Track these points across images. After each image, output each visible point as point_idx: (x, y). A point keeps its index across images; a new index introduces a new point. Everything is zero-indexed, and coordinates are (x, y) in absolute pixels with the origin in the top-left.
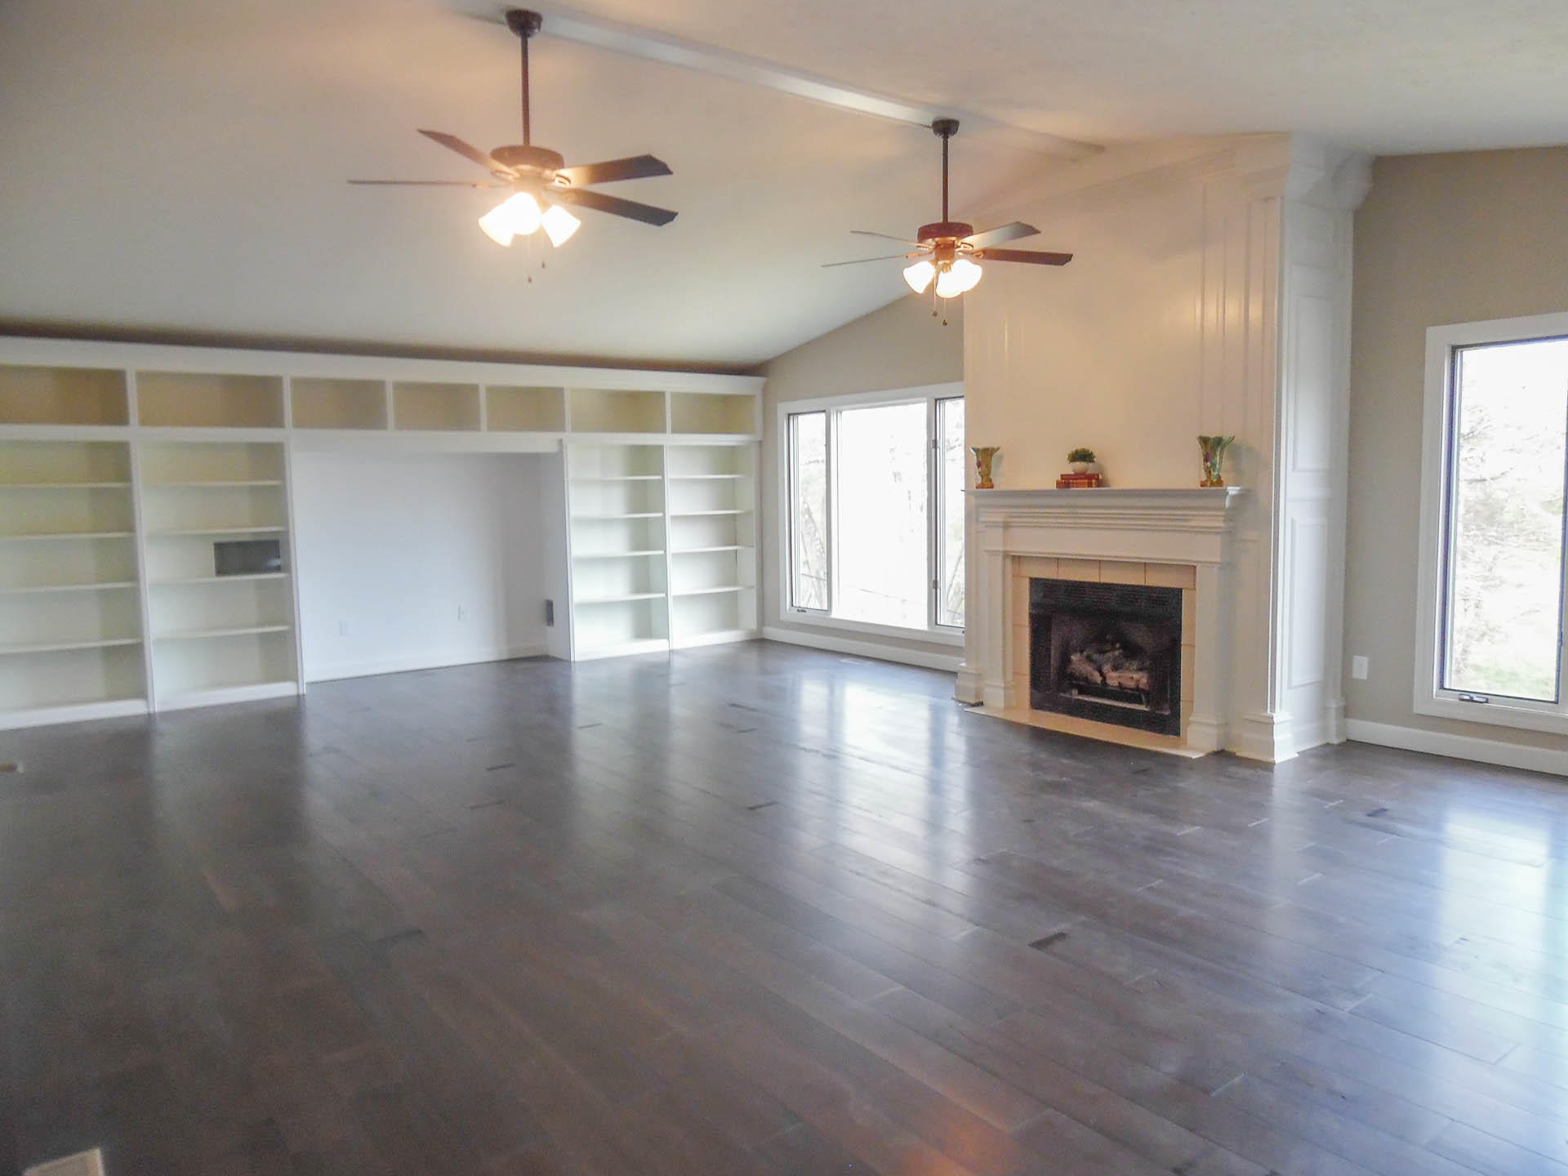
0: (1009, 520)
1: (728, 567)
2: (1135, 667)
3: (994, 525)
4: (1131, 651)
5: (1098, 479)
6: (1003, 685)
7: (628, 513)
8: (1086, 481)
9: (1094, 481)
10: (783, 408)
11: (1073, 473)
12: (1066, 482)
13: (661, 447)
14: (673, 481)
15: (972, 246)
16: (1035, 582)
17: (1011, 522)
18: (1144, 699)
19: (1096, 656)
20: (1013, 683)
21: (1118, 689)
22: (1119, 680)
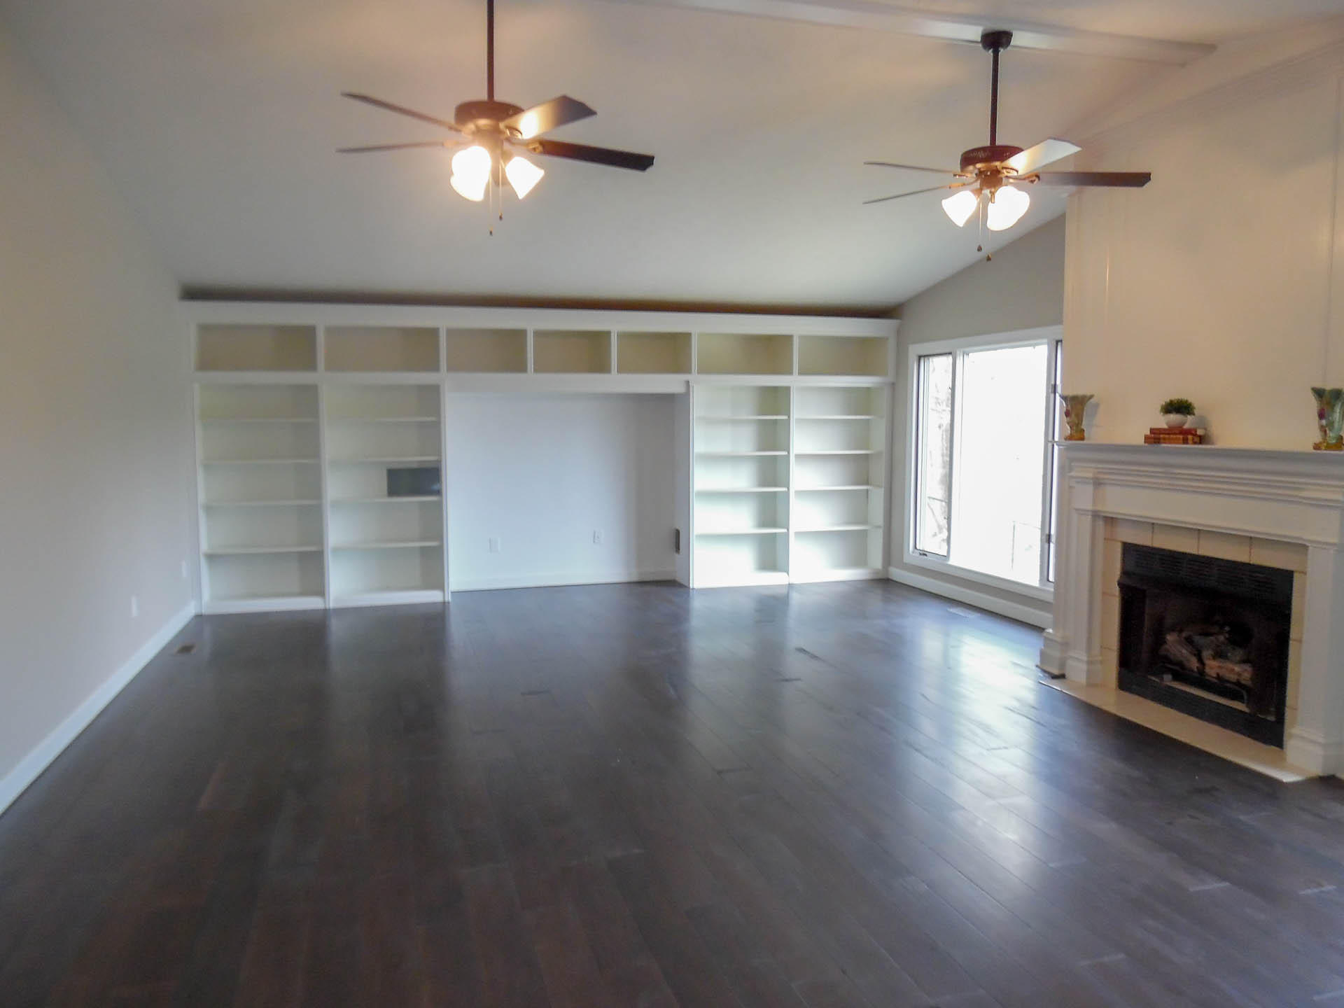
0: (1101, 476)
1: (856, 507)
2: (1238, 658)
3: (1083, 481)
4: (1240, 637)
5: (1195, 435)
6: (1085, 658)
7: (759, 450)
8: (1181, 437)
9: (1190, 437)
10: (914, 350)
11: (1166, 427)
12: (1155, 437)
13: (788, 389)
14: (800, 421)
15: (1017, 171)
16: (1128, 548)
17: (1104, 479)
18: (1246, 697)
19: (1197, 639)
20: (1100, 658)
21: (1216, 681)
22: (1218, 671)
